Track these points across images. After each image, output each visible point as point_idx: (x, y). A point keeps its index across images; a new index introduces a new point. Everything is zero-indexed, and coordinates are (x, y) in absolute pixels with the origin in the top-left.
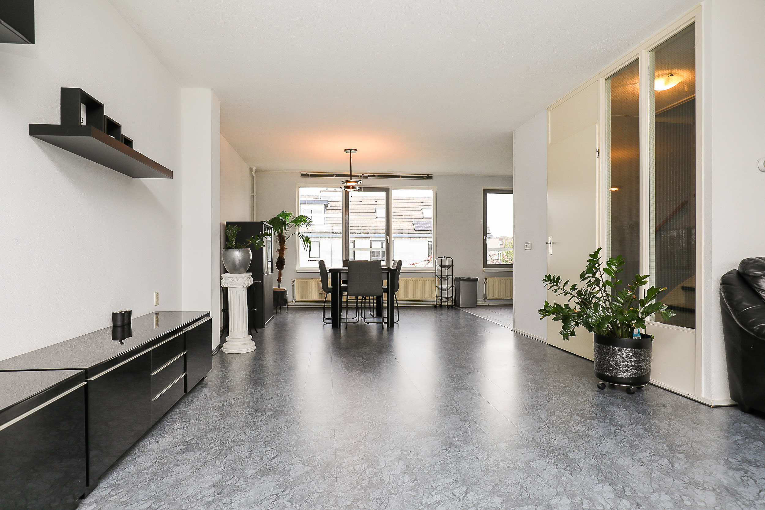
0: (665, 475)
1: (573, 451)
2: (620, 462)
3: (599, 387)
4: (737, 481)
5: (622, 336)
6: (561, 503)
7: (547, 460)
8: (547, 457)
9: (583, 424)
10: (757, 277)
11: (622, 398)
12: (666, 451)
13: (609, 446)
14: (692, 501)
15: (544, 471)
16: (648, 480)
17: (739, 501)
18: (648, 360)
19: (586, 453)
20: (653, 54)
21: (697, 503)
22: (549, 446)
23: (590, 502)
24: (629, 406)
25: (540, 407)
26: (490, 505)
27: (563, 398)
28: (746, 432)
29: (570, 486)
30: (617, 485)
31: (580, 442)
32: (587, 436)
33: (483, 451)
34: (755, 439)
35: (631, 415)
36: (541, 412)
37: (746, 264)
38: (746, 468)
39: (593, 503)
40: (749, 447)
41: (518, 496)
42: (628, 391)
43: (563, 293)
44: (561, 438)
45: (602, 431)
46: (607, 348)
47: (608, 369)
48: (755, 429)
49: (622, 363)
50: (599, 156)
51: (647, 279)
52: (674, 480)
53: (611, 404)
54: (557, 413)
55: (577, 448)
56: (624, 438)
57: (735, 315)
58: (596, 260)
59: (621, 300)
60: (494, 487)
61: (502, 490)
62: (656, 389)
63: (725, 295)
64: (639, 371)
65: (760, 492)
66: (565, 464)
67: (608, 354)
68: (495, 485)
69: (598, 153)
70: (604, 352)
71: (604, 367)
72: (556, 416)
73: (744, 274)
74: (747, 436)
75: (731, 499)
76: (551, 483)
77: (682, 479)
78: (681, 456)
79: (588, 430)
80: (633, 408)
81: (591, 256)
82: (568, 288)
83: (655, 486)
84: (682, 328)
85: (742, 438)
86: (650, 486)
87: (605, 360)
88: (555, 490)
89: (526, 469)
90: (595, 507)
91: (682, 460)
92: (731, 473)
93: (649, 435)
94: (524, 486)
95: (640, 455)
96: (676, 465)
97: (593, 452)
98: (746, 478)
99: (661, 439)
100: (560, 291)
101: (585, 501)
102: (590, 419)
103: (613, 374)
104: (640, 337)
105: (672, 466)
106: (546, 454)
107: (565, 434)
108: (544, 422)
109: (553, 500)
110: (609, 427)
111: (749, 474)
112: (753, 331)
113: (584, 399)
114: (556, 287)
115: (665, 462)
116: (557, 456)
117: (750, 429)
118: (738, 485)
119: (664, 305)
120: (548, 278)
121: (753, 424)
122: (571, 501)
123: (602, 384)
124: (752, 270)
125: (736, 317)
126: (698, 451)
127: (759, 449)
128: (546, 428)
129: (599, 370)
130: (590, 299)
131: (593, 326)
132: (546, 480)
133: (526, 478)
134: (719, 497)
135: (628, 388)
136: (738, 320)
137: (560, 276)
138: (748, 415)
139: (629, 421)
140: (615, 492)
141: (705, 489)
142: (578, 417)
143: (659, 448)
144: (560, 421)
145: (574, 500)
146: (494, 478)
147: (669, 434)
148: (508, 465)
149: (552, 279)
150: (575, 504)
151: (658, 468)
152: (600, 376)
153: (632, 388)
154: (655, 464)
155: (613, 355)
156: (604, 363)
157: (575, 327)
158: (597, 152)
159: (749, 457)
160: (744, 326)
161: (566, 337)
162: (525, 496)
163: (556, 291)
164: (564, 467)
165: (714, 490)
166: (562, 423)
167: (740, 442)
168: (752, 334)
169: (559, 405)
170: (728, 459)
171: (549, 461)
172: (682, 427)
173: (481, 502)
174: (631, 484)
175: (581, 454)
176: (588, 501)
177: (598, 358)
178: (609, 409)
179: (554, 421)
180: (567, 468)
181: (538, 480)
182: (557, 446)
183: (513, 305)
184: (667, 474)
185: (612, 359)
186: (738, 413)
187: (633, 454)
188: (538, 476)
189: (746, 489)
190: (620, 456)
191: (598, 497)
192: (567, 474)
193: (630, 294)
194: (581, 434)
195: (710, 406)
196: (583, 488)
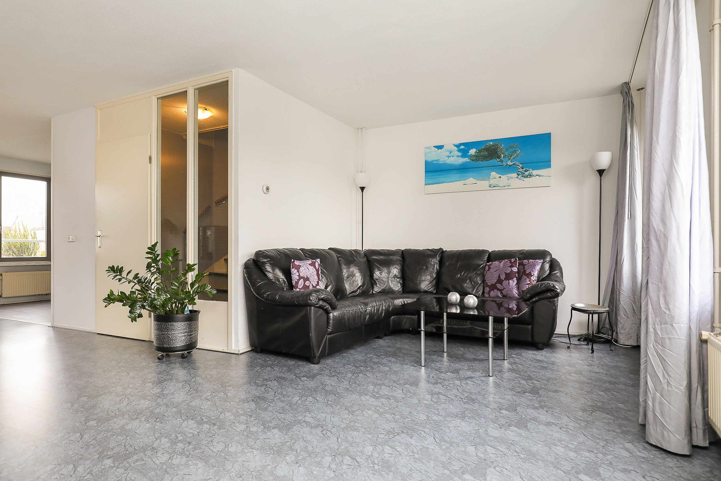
0: (224, 402)
1: (156, 408)
2: (193, 404)
3: (159, 359)
4: (263, 392)
5: (177, 314)
6: (162, 443)
7: (138, 420)
8: (137, 418)
9: (156, 388)
10: (264, 263)
11: (179, 363)
12: (220, 388)
13: (182, 396)
14: (243, 410)
15: (139, 428)
16: (215, 408)
17: (266, 401)
18: (196, 329)
19: (166, 406)
20: (197, 91)
21: (246, 411)
22: (135, 411)
23: (182, 435)
24: (186, 367)
25: (113, 385)
26: (103, 467)
27: (131, 374)
28: (261, 364)
29: (164, 431)
30: (196, 418)
31: (159, 400)
32: (163, 395)
33: (75, 433)
34: (266, 367)
35: (190, 372)
36: (117, 389)
37: (259, 254)
38: (266, 383)
39: (185, 434)
40: (264, 372)
41: (125, 452)
42: (183, 357)
43: (126, 281)
44: (143, 402)
45: (173, 388)
46: (166, 324)
47: (167, 342)
48: (265, 361)
49: (178, 335)
50: (151, 162)
51: (195, 267)
52: (230, 403)
53: (173, 368)
54: (131, 386)
55: (159, 405)
56: (191, 388)
57: (253, 288)
58: (154, 252)
59: (177, 284)
60: (100, 454)
61: (109, 453)
62: (201, 351)
63: (247, 275)
64: (191, 338)
65: (275, 393)
66: (154, 418)
67: (167, 329)
68: (100, 453)
69: (151, 160)
70: (163, 328)
71: (163, 341)
72: (131, 388)
73: (257, 261)
74: (262, 366)
75: (262, 402)
76: (148, 434)
77: (234, 401)
78: (230, 388)
79: (162, 391)
80: (189, 367)
81: (149, 248)
82: (131, 277)
83: (220, 410)
84: (218, 302)
85: (260, 368)
86: (217, 411)
87: (164, 335)
88: (153, 437)
89: (123, 432)
90: (187, 436)
91: (231, 390)
92: (259, 388)
93: (206, 382)
94: (127, 444)
95: (205, 396)
96: (229, 394)
97: (172, 404)
98: (267, 389)
99: (215, 382)
100: (123, 280)
101: (179, 435)
102: (160, 383)
103: (171, 345)
104: (189, 313)
105: (227, 395)
106: (135, 416)
107: (145, 399)
108: (122, 395)
109: (154, 444)
110: (177, 384)
111: (268, 386)
112: (263, 298)
113: (149, 370)
114: (119, 277)
115: (222, 394)
116: (145, 415)
117: (262, 362)
118: (264, 394)
119: (209, 285)
120: (112, 269)
121: (263, 359)
122: (169, 439)
123: (161, 355)
124: (261, 258)
125: (254, 290)
126: (238, 382)
127: (270, 371)
128: (127, 399)
129: (159, 344)
130: (150, 286)
131: (159, 307)
132: (144, 434)
133: (126, 438)
134: (256, 403)
135: (183, 354)
136: (255, 291)
137: (123, 267)
138: (260, 354)
139: (190, 377)
140: (197, 423)
141: (249, 402)
142: (150, 384)
143: (216, 387)
144: (136, 391)
145: (171, 438)
146: (97, 448)
147: (219, 377)
148: (105, 435)
149: (115, 269)
150: (173, 440)
151: (219, 399)
152: (160, 349)
153: (185, 353)
154: (216, 398)
155: (171, 329)
156: (164, 337)
157: (141, 310)
158: (149, 159)
159: (266, 377)
160: (258, 295)
161: (134, 319)
162: (132, 449)
163: (120, 280)
164: (154, 420)
165: (253, 400)
166: (139, 392)
167: (259, 371)
168: (263, 300)
169: (130, 379)
170: (256, 382)
171: (140, 421)
172: (225, 371)
173: (93, 469)
174: (205, 414)
175: (163, 408)
176: (181, 434)
177: (158, 334)
178: (172, 372)
179: (131, 392)
180: (156, 420)
181: (137, 436)
182: (141, 408)
183: (50, 300)
184: (226, 401)
185: (170, 333)
186: (254, 354)
187: (200, 396)
188: (136, 433)
189: (268, 394)
190: (192, 400)
191: (186, 430)
192: (158, 424)
193: (183, 279)
194: (158, 395)
195: (238, 354)
196: (174, 428)
